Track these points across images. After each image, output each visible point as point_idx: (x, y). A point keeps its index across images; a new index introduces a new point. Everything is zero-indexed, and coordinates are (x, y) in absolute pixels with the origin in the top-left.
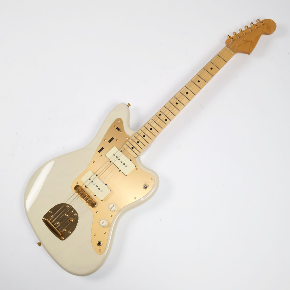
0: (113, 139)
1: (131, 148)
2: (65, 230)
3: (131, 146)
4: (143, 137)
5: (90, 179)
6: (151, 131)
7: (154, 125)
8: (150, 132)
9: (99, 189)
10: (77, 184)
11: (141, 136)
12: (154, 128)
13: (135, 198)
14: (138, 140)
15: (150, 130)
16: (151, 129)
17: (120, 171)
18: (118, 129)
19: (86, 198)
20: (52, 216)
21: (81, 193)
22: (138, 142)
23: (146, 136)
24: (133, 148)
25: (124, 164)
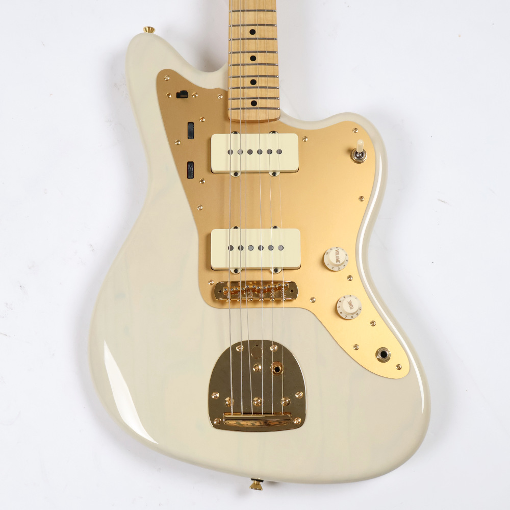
0: (191, 124)
1: (251, 106)
2: (284, 401)
3: (248, 103)
4: (254, 62)
5: (231, 248)
6: (256, 35)
7: (250, 18)
8: (256, 39)
9: (271, 248)
10: (211, 284)
11: (248, 65)
12: (255, 25)
13: (361, 198)
14: (248, 76)
15: (253, 36)
16: (253, 32)
17: (274, 174)
18: (182, 95)
19: (264, 291)
20: (227, 399)
21: (243, 292)
22: (253, 82)
23: (257, 55)
24: (254, 103)
25: (270, 152)
